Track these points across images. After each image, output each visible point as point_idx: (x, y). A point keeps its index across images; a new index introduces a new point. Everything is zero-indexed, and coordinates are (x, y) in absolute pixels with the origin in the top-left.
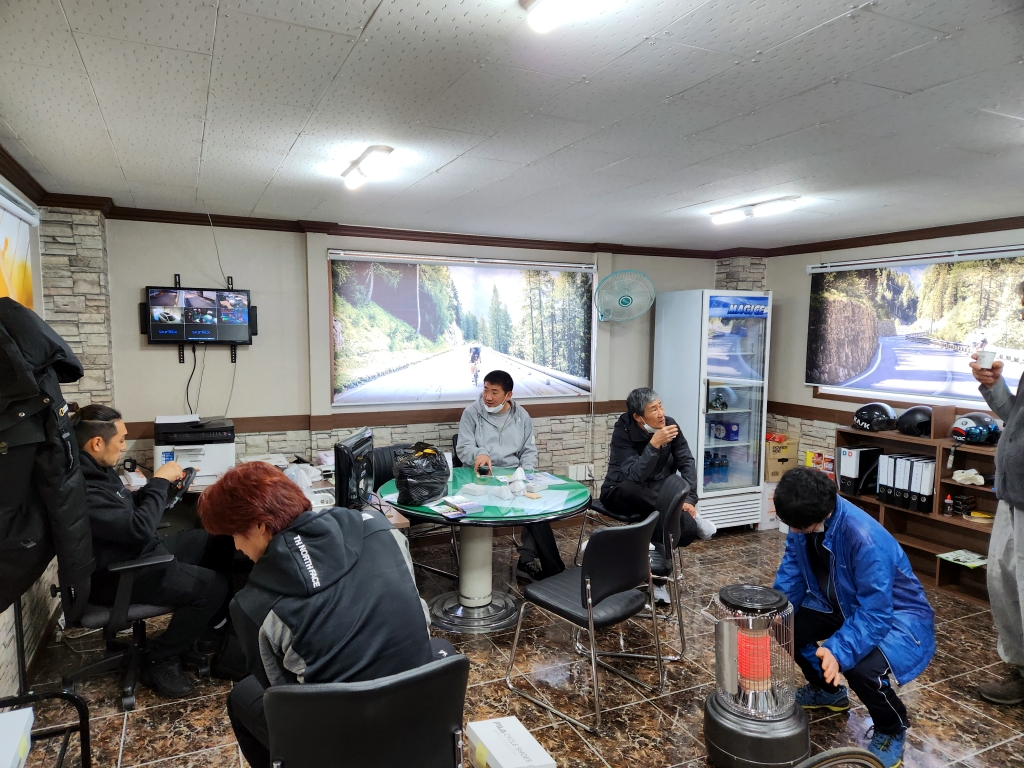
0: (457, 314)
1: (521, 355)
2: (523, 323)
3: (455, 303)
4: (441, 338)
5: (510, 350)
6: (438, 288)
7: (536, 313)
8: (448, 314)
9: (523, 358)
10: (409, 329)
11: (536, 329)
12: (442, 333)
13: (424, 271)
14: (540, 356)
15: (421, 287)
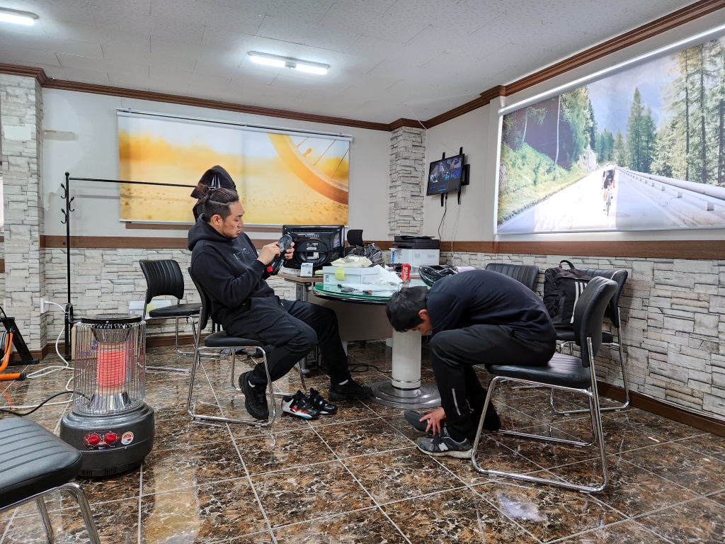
0: (592, 136)
1: (667, 172)
2: (673, 126)
3: (591, 124)
4: (575, 165)
5: (653, 166)
6: (576, 112)
7: (694, 108)
8: (583, 138)
9: (669, 175)
10: (550, 161)
11: (694, 131)
12: (577, 160)
13: (565, 101)
14: (698, 170)
15: (561, 117)
